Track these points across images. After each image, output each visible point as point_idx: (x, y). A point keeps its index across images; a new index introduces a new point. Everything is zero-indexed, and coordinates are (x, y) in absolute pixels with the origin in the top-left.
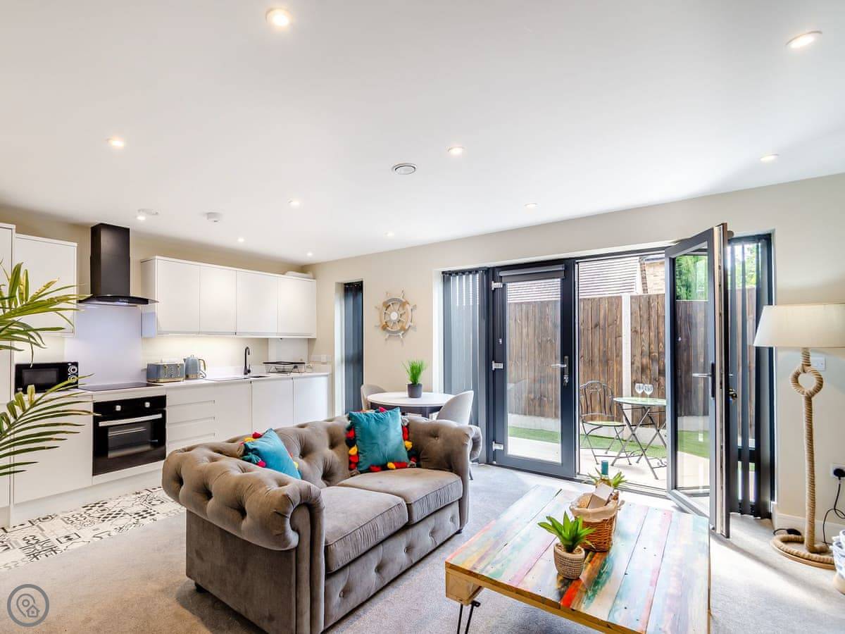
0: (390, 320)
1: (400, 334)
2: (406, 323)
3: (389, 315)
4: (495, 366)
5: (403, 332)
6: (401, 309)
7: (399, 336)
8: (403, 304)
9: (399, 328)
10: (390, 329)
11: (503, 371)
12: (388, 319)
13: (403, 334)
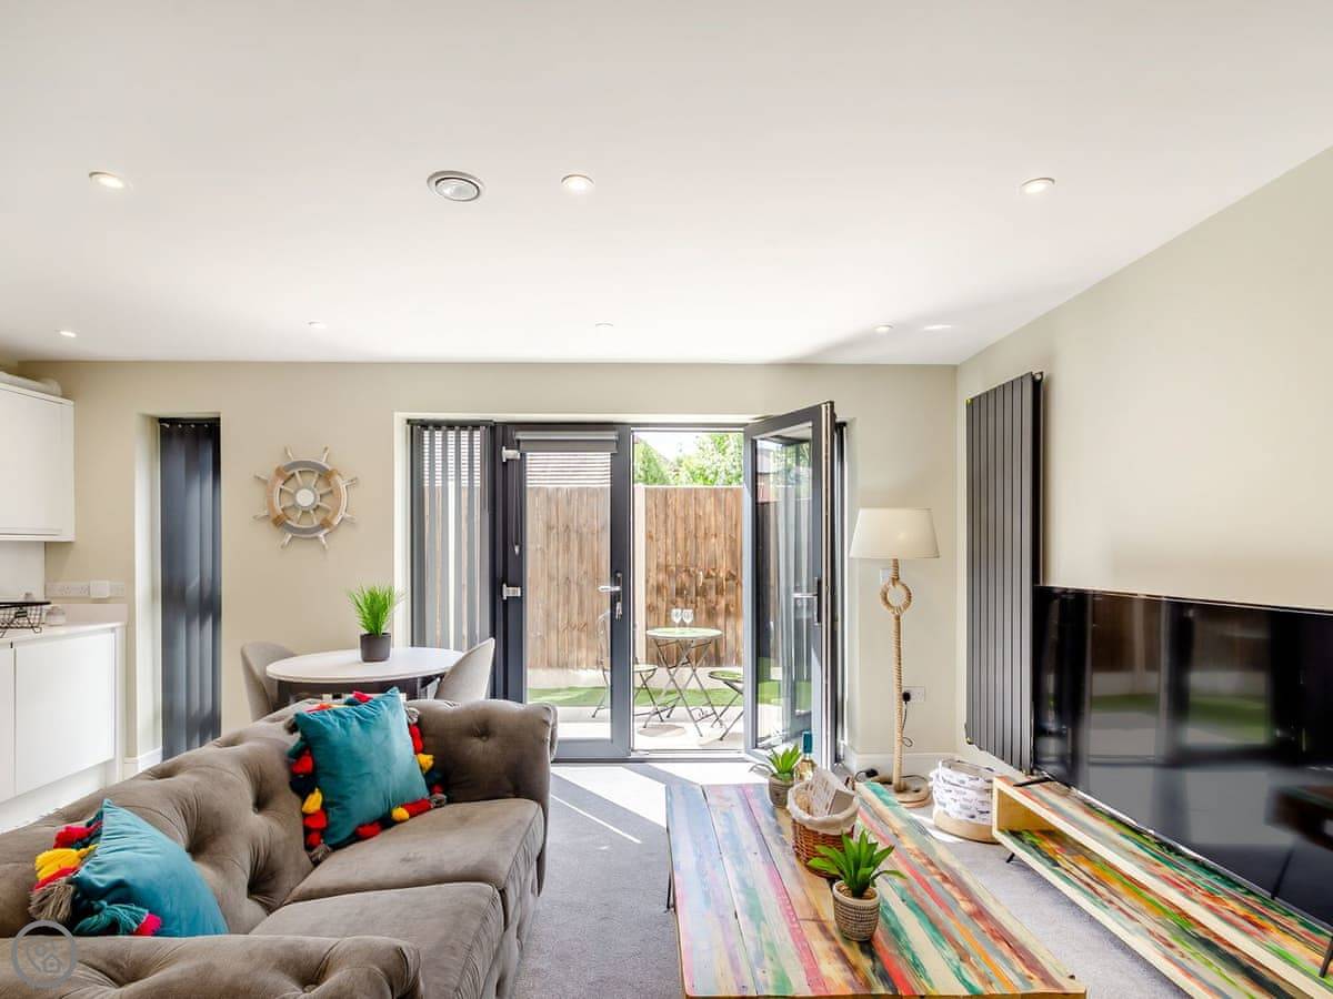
0: (295, 507)
1: (321, 535)
2: (335, 514)
3: (293, 496)
4: (508, 592)
5: (326, 531)
6: (321, 483)
7: (317, 538)
8: (325, 475)
9: (316, 523)
10: (294, 524)
11: (520, 601)
12: (289, 504)
13: (325, 535)
